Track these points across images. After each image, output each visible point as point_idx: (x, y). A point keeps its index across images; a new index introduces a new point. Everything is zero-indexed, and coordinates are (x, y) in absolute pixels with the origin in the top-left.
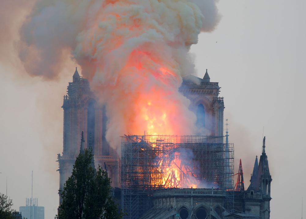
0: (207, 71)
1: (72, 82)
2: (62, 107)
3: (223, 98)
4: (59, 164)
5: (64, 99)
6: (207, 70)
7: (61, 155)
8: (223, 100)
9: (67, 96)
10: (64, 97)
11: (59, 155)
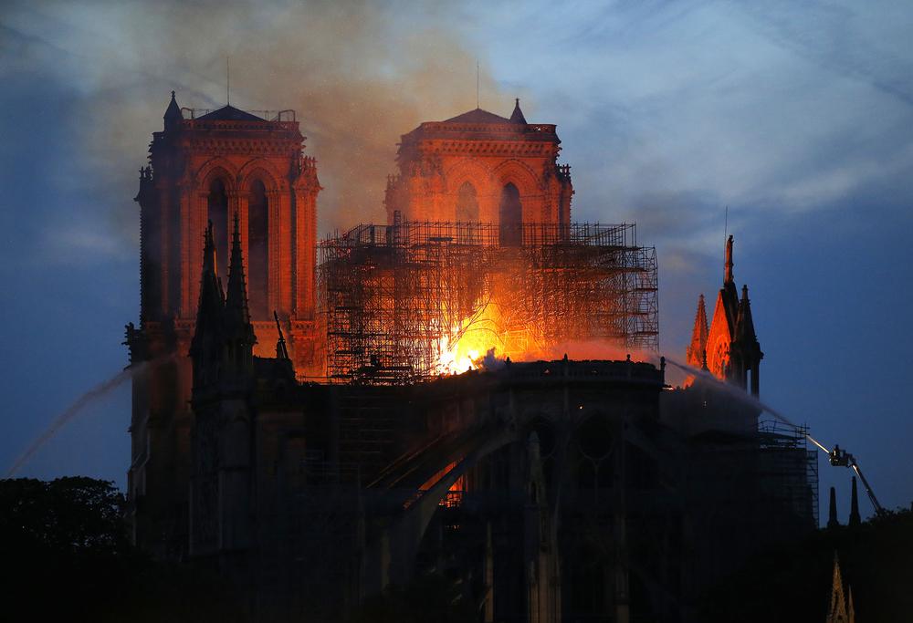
0: (517, 104)
1: (162, 129)
2: (135, 199)
3: (568, 167)
4: (130, 352)
5: (142, 178)
6: (517, 100)
7: (137, 327)
8: (568, 173)
9: (148, 168)
10: (142, 172)
11: (130, 328)
